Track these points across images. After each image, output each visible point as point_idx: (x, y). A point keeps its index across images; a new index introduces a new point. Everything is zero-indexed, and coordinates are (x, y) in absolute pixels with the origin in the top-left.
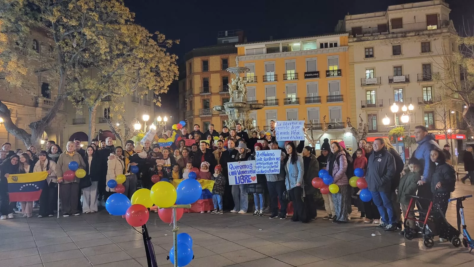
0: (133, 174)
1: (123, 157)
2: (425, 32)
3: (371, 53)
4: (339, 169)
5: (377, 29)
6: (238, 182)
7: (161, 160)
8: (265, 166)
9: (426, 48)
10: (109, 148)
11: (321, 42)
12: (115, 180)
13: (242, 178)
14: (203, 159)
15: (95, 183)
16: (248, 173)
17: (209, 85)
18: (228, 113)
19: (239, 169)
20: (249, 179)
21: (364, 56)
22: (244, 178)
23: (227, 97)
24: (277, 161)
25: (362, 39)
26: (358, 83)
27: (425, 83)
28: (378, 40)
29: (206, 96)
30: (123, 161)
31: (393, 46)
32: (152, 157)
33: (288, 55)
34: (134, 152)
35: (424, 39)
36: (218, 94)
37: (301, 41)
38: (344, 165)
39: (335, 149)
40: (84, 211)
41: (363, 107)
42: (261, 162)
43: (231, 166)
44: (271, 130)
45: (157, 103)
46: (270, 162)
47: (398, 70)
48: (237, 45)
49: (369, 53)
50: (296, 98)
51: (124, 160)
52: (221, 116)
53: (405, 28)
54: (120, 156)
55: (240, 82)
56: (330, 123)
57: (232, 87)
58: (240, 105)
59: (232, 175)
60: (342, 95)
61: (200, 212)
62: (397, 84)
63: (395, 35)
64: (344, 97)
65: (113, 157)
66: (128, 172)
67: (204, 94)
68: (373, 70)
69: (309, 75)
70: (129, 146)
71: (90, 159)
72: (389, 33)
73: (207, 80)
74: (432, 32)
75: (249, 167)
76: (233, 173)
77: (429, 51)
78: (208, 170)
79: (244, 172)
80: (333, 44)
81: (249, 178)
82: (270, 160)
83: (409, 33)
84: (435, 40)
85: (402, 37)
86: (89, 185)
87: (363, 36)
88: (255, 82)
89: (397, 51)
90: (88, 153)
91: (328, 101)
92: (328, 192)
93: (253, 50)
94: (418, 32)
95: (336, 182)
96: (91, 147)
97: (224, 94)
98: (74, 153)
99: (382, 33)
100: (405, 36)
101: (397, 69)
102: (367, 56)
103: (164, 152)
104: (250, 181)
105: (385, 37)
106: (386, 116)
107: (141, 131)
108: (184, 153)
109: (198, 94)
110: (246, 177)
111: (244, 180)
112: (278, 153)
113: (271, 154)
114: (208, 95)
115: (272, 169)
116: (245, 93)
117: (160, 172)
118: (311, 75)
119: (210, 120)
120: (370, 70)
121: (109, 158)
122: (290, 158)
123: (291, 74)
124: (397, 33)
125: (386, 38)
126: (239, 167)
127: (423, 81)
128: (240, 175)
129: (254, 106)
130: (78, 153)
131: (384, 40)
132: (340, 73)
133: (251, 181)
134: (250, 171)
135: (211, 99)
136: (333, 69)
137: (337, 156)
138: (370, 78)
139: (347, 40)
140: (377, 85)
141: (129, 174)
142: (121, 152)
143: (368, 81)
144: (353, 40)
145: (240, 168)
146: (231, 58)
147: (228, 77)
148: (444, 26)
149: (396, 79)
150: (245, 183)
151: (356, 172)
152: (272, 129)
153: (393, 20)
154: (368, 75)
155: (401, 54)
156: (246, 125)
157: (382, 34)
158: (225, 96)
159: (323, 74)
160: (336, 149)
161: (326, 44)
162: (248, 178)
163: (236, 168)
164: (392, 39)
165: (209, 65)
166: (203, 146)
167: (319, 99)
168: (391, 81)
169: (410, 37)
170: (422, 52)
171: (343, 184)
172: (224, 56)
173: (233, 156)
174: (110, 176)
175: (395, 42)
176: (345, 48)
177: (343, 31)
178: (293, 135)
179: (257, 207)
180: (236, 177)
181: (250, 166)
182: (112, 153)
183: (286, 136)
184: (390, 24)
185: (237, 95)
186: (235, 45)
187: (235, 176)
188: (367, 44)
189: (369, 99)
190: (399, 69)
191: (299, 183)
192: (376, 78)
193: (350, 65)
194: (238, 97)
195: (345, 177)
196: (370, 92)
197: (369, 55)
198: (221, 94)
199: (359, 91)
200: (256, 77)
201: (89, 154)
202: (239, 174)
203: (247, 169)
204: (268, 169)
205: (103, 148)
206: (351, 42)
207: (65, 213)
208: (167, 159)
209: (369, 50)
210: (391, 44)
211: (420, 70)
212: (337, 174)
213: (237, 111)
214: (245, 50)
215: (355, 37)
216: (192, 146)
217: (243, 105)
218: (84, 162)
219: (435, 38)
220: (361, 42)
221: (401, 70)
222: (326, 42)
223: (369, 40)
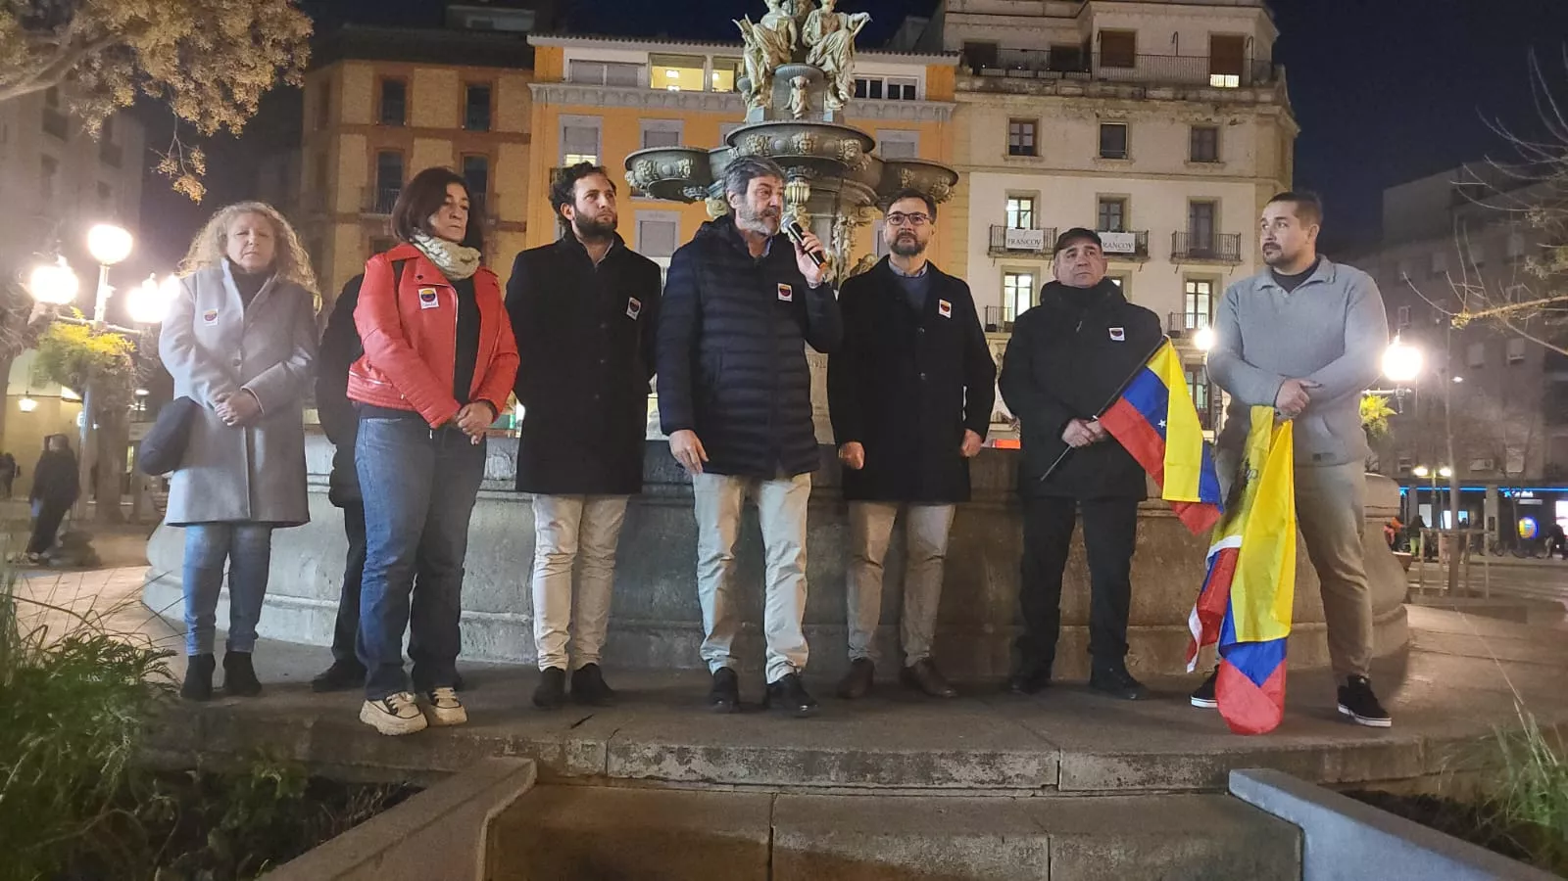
2: (1205, 94)
3: (1028, 142)
5: (1045, 57)
9: (1205, 148)
11: (861, 77)
21: (1005, 149)
25: (1003, 87)
26: (978, 241)
27: (1194, 268)
28: (1055, 98)
31: (1102, 126)
35: (1201, 116)
45: (182, 179)
47: (1112, 211)
48: (535, 37)
49: (1021, 141)
53: (1142, 69)
63: (1111, 89)
67: (380, 216)
68: (1029, 202)
72: (1092, 79)
74: (1225, 95)
77: (1215, 158)
80: (902, 89)
83: (1155, 89)
84: (1233, 123)
85: (1132, 97)
87: (1008, 76)
89: (1113, 143)
93: (597, 66)
94: (1188, 90)
99: (1068, 74)
100: (1142, 98)
101: (1109, 208)
102: (1014, 150)
105: (1079, 91)
109: (350, 214)
120: (1019, 199)
124: (1116, 83)
125: (1082, 95)
127: (1187, 258)
131: (1075, 99)
138: (1019, 227)
139: (951, 78)
140: (1042, 254)
143: (1012, 239)
144: (972, 84)
146: (506, 88)
148: (1264, 81)
149: (1110, 241)
153: (1106, 36)
154: (1012, 218)
155: (1124, 157)
157: (1072, 79)
164: (1101, 101)
165: (408, 98)
169: (1158, 103)
170: (1193, 159)
172: (478, 75)
175: (1111, 113)
176: (945, 109)
177: (928, 45)
184: (1096, 47)
185: (796, 95)
186: (529, 37)
188: (1019, 105)
190: (1115, 208)
192: (1040, 232)
196: (1014, 278)
197: (1024, 146)
206: (966, 91)
209: (1022, 129)
210: (1098, 116)
211: (1181, 221)
214: (567, 62)
215: (977, 74)
219: (1233, 117)
220: (998, 96)
221: (1122, 215)
222: (876, 78)
223: (1025, 93)
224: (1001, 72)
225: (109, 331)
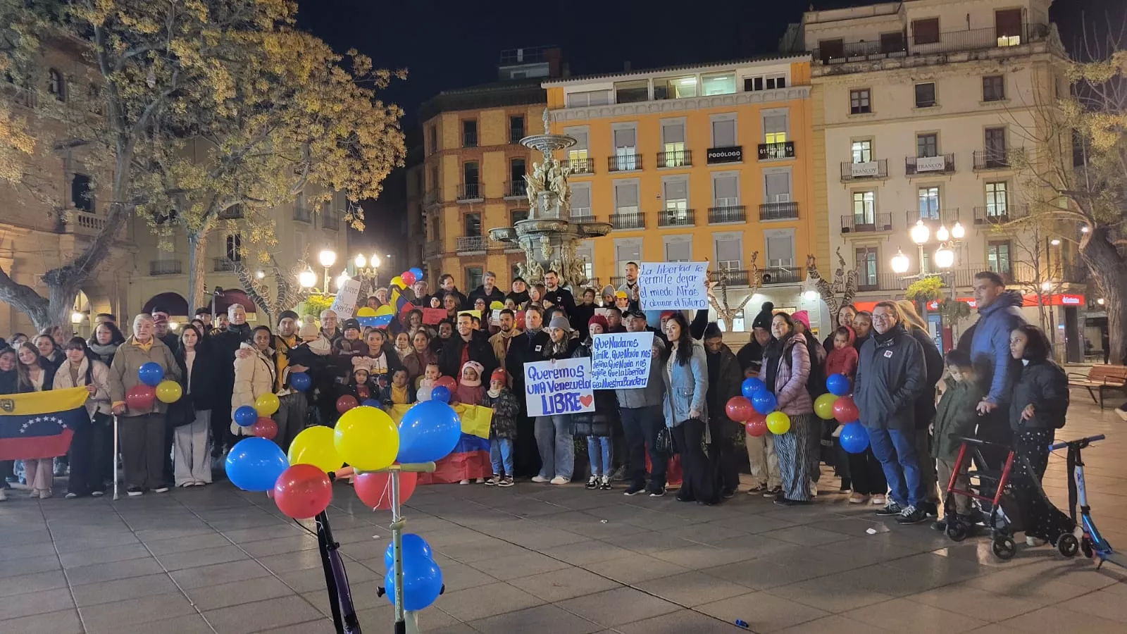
0: (296, 391)
1: (272, 352)
2: (992, 53)
3: (865, 103)
4: (790, 377)
5: (878, 44)
6: (549, 409)
7: (365, 358)
8: (615, 370)
9: (994, 90)
10: (236, 330)
11: (748, 77)
12: (252, 406)
13: (558, 399)
14: (465, 354)
15: (204, 416)
16: (572, 387)
17: (480, 180)
18: (525, 245)
19: (552, 378)
20: (576, 402)
21: (848, 110)
22: (564, 400)
23: (523, 207)
24: (643, 358)
25: (844, 70)
26: (833, 173)
27: (992, 174)
28: (882, 72)
29: (471, 206)
30: (272, 362)
31: (916, 86)
32: (342, 352)
33: (666, 107)
34: (298, 339)
35: (990, 69)
36: (499, 200)
37: (698, 74)
38: (801, 367)
39: (781, 329)
40: (178, 482)
41: (845, 230)
42: (605, 360)
43: (532, 372)
44: (628, 285)
45: (355, 222)
46: (626, 360)
47: (928, 142)
48: (546, 84)
49: (860, 103)
50: (688, 211)
51: (275, 358)
52: (508, 255)
53: (946, 42)
54: (266, 350)
55: (554, 171)
56: (768, 270)
57: (535, 183)
58: (554, 226)
59: (536, 393)
60: (796, 204)
61: (459, 482)
62: (925, 176)
63: (922, 60)
64: (801, 207)
65: (248, 351)
66: (285, 387)
67: (468, 201)
68: (869, 143)
69: (718, 155)
70: (286, 326)
71: (191, 356)
72: (908, 55)
73: (474, 168)
74: (1007, 52)
75: (577, 374)
76: (537, 388)
77: (1002, 96)
78: (478, 383)
79: (563, 386)
80: (776, 81)
81: (575, 399)
82: (626, 356)
83: (953, 55)
84: (1014, 71)
85: (938, 63)
86: (189, 419)
87: (847, 62)
88: (589, 172)
89: (925, 97)
90: (184, 342)
91: (762, 217)
92: (765, 433)
93: (584, 95)
94: (975, 53)
95: (782, 409)
96: (193, 327)
97: (515, 201)
98: (152, 341)
99: (890, 54)
100: (945, 63)
101: (926, 141)
102: (855, 111)
103: (372, 339)
104: (578, 406)
105: (898, 65)
106: (900, 251)
107: (317, 289)
108: (417, 340)
109: (452, 202)
110: (568, 396)
111: (562, 403)
112: (645, 341)
113: (630, 343)
114: (478, 203)
115: (630, 378)
116: (566, 197)
117: (362, 386)
118: (723, 154)
119: (481, 264)
120: (862, 142)
121: (237, 353)
122: (674, 352)
123: (675, 152)
124: (926, 55)
125: (901, 67)
126: (552, 375)
127: (986, 168)
128: (555, 392)
129: (588, 228)
130: (163, 344)
131: (896, 71)
132: (791, 149)
133: (580, 407)
134: (578, 383)
135: (484, 212)
136: (775, 140)
137: (787, 346)
138: (862, 161)
139: (808, 70)
140: (878, 178)
141: (288, 392)
142: (268, 341)
143: (857, 170)
144: (823, 71)
146: (533, 115)
147: (523, 161)
148: (1037, 38)
149: (924, 163)
150: (565, 412)
151: (831, 383)
152: (630, 284)
153: (918, 24)
154: (857, 155)
155: (934, 105)
156: (568, 275)
157: (892, 57)
158: (518, 206)
159: (750, 153)
160: (784, 330)
161: (759, 81)
162: (572, 400)
163: (544, 376)
164: (914, 70)
165: (478, 130)
166: (465, 323)
167: (740, 211)
168: (911, 169)
169: (956, 64)
170: (985, 100)
171: (799, 412)
172: (515, 110)
173: (538, 348)
174: (240, 397)
175: (923, 76)
176: (804, 91)
177: (798, 50)
178: (680, 296)
179: (594, 469)
180: (543, 397)
182: (245, 341)
183: (665, 298)
184: (910, 32)
185: (546, 201)
186: (542, 84)
187: (543, 394)
188: (856, 80)
189: (859, 211)
190: (930, 140)
191: (697, 410)
192: (876, 163)
193: (814, 131)
194: (550, 207)
195: (805, 395)
196: (861, 195)
197: (861, 107)
198: (507, 202)
199: (835, 192)
200: (591, 160)
201: (187, 345)
202: (552, 391)
203: (570, 379)
204: (621, 378)
205: (221, 329)
206: (819, 76)
207: (132, 486)
208: (378, 356)
209: (860, 95)
210: (913, 79)
211: (979, 143)
212: (787, 389)
213: (547, 240)
214: (565, 95)
215: (826, 63)
216: (440, 324)
217: (561, 227)
218: (177, 365)
219: (1014, 67)
220: (840, 77)
221: (935, 144)
222: (758, 76)
223: (861, 71)
224: (843, 60)
225: (331, 296)
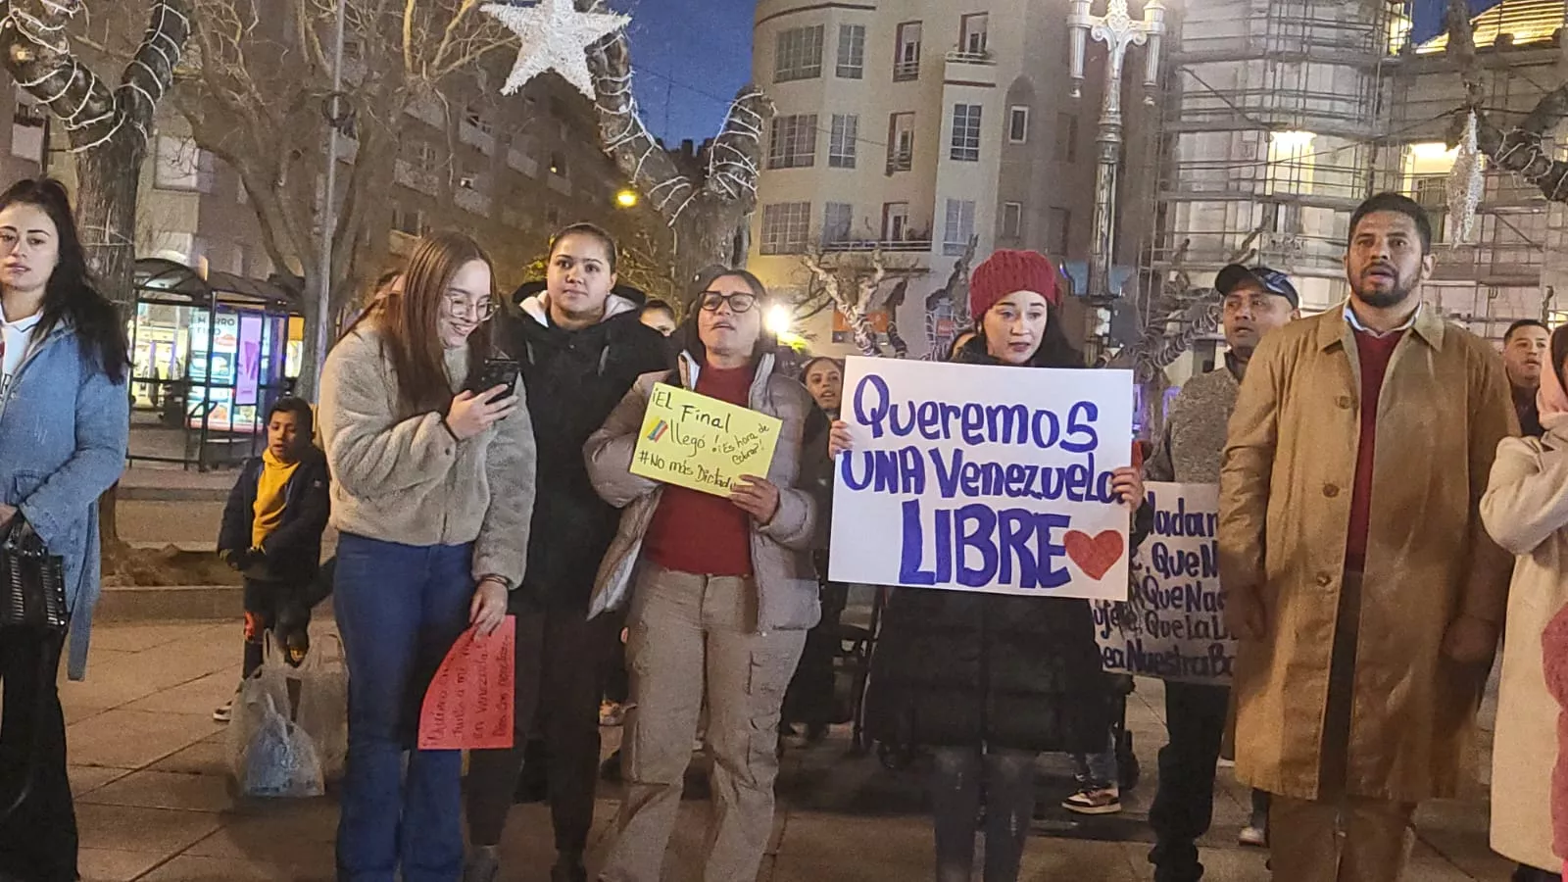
6: (929, 563)
13: (971, 526)
16: (1037, 486)
19: (957, 439)
20: (1047, 550)
22: (995, 538)
43: (871, 400)
59: (879, 487)
75: (1063, 435)
79: (998, 478)
81: (1044, 538)
104: (1053, 569)
110: (1015, 526)
111: (988, 549)
126: (955, 424)
128: (960, 500)
133: (1063, 577)
134: (1067, 476)
145: (966, 427)
150: (993, 586)
162: (1032, 544)
163: (923, 424)
180: (911, 511)
181: (1072, 429)
187: (911, 496)
202: (947, 492)
203: (1032, 455)
